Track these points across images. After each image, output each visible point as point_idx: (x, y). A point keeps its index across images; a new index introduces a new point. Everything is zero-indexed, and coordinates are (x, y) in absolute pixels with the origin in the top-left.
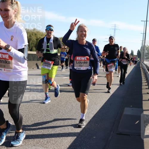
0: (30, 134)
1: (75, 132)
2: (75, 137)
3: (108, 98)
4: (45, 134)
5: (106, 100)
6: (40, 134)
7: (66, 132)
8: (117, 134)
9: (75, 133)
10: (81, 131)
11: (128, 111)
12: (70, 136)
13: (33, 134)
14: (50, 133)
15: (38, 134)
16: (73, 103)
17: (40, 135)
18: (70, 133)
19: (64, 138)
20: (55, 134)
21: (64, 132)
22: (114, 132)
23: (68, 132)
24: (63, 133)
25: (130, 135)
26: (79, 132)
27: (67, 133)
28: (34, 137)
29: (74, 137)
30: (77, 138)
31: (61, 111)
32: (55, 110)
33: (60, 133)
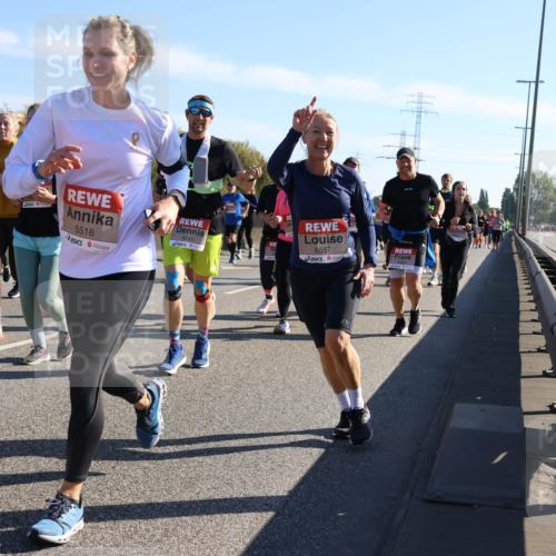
0: (101, 503)
1: (270, 494)
2: (270, 514)
3: (393, 368)
4: (158, 504)
5: (386, 377)
6: (139, 502)
7: (235, 496)
8: (427, 501)
9: (269, 498)
10: (290, 492)
11: (467, 416)
12: (249, 511)
13: (110, 503)
14: (177, 499)
15: (130, 501)
16: (262, 387)
17: (139, 506)
18: (252, 498)
19: (226, 516)
20: (195, 502)
21: (228, 496)
22: (412, 494)
23: (242, 496)
24: (225, 500)
25: (471, 505)
26: (285, 494)
27: (239, 500)
28: (114, 515)
29: (264, 514)
30: (275, 516)
31: (217, 416)
32: (195, 414)
33: (215, 500)
